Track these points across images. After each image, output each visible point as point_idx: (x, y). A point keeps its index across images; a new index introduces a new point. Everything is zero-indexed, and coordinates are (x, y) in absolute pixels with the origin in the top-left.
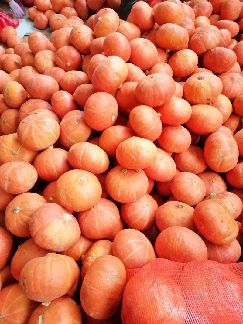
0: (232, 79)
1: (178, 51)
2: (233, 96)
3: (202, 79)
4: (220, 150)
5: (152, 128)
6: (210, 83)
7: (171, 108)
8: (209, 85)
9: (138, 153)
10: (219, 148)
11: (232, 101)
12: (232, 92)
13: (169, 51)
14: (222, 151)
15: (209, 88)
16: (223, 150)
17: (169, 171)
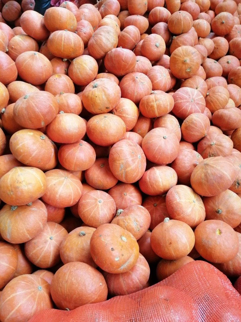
0: (134, 80)
1: (74, 58)
2: (139, 97)
3: (96, 87)
4: (120, 162)
5: (33, 155)
6: (104, 90)
7: (57, 127)
8: (103, 94)
9: (16, 188)
10: (119, 161)
11: (137, 103)
12: (136, 94)
13: (66, 60)
14: (123, 163)
15: (104, 97)
16: (123, 161)
17: (70, 196)
